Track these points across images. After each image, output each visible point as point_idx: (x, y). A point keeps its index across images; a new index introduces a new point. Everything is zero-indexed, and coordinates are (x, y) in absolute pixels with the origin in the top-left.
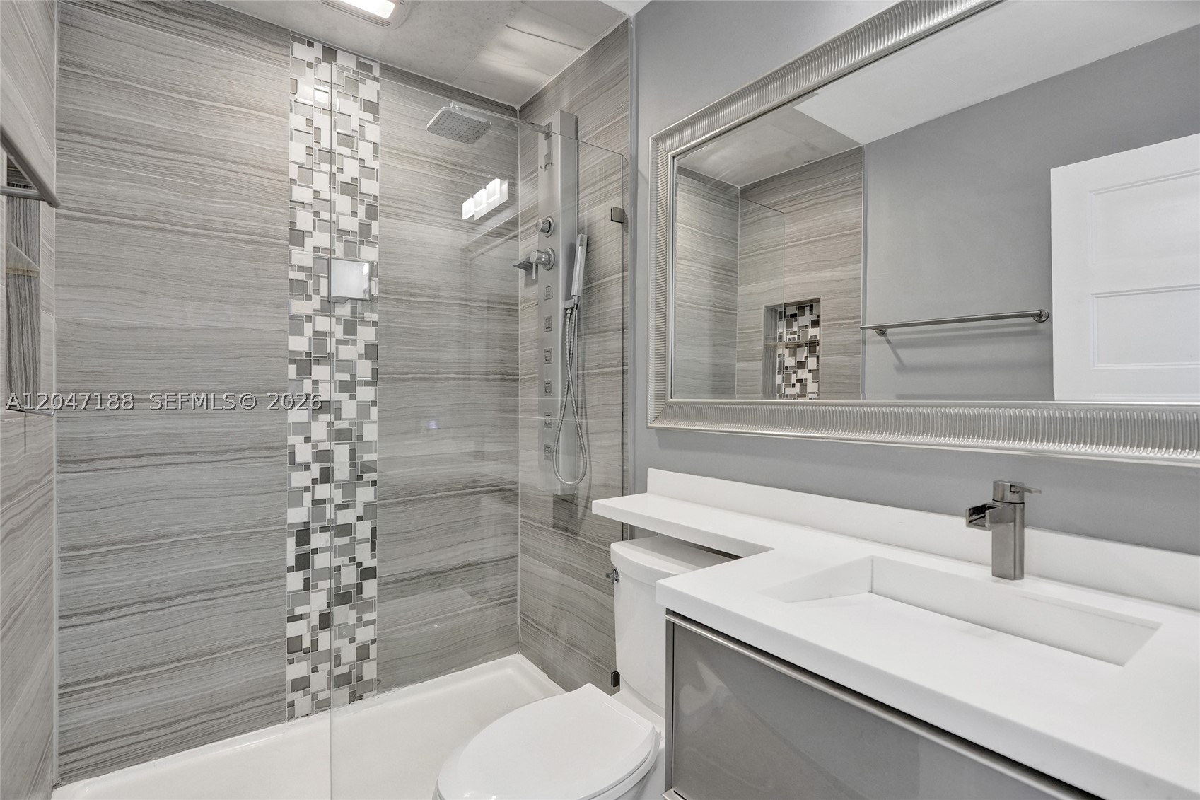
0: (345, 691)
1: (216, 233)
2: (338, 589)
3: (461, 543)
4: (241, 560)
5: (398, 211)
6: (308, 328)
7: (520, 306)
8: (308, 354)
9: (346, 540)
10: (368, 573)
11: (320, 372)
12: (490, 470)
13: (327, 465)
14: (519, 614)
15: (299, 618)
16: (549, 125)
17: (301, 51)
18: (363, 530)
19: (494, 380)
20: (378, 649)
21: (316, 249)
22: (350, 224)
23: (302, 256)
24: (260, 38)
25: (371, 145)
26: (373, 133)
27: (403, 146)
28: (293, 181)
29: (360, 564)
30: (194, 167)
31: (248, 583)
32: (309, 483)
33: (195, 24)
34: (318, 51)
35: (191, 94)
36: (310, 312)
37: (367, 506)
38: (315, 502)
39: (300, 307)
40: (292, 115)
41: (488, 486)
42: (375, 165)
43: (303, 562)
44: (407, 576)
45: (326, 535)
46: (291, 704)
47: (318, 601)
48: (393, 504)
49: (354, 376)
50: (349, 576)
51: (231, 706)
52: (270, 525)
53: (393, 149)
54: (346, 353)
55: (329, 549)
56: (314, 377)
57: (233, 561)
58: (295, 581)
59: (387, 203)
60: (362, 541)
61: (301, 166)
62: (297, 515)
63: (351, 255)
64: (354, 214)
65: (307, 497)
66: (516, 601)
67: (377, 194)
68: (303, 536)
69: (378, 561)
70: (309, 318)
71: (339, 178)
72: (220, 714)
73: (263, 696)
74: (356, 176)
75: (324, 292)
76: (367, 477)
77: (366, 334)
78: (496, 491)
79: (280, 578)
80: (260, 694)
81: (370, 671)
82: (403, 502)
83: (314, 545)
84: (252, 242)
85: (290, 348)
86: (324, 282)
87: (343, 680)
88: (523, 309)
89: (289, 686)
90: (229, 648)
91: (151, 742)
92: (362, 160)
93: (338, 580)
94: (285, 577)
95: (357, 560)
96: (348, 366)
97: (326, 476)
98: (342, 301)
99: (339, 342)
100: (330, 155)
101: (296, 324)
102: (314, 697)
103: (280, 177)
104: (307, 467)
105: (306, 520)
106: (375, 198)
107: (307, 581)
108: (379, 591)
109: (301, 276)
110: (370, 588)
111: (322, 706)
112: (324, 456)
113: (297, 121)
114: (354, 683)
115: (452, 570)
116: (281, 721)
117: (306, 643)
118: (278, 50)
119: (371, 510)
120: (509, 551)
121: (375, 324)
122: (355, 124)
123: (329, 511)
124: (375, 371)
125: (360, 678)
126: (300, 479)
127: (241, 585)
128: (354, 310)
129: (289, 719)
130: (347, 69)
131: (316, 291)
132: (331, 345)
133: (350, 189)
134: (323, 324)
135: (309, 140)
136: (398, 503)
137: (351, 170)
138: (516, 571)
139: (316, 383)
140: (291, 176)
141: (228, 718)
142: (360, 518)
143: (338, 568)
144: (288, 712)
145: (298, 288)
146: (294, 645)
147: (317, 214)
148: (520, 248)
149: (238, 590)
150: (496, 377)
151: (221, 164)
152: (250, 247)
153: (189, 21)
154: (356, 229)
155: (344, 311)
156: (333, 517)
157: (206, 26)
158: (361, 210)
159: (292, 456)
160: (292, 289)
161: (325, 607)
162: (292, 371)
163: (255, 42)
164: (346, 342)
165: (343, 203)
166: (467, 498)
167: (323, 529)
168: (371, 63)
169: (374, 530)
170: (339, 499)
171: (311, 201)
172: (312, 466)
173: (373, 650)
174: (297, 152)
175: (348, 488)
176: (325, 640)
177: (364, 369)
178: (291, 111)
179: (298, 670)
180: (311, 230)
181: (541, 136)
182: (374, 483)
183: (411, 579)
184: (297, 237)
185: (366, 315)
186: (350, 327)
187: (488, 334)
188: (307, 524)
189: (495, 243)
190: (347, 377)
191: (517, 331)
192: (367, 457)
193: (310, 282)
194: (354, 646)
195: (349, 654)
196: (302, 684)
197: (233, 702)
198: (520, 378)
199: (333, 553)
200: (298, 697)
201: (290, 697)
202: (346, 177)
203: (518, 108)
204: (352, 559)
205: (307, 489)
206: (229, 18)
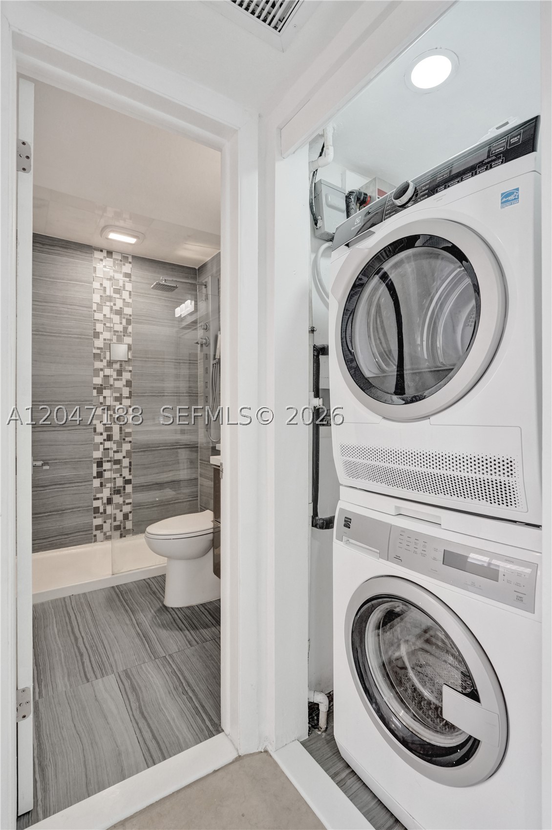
0: (118, 533)
1: (63, 335)
2: (115, 488)
3: (170, 471)
4: (73, 472)
5: (141, 321)
6: (101, 373)
7: (199, 361)
8: (101, 385)
9: (118, 466)
10: (128, 482)
11: (106, 393)
12: (185, 438)
13: (109, 433)
14: (199, 506)
15: (98, 499)
16: (206, 282)
17: (97, 255)
18: (126, 462)
19: (187, 396)
20: (133, 515)
21: (105, 340)
22: (119, 328)
23: (99, 343)
24: (80, 251)
25: (128, 292)
26: (129, 287)
27: (143, 291)
28: (95, 311)
29: (124, 478)
30: (54, 308)
31: (77, 482)
32: (102, 441)
33: (54, 248)
34: (105, 254)
35: (53, 278)
36: (102, 367)
37: (128, 452)
38: (104, 449)
39: (98, 365)
40: (94, 282)
41: (183, 445)
42: (130, 301)
43: (100, 475)
44: (145, 484)
45: (109, 464)
46: (95, 536)
47: (106, 493)
48: (139, 452)
49: (121, 395)
50: (120, 482)
51: (70, 534)
52: (86, 458)
53: (137, 293)
54: (118, 384)
55: (110, 470)
56: (104, 395)
57: (71, 472)
58: (96, 483)
59: (135, 317)
60: (125, 467)
61: (98, 304)
62: (97, 455)
63: (120, 340)
64: (121, 323)
65: (101, 447)
66: (197, 500)
67: (131, 314)
68: (100, 464)
69: (132, 477)
70: (102, 370)
71: (114, 308)
72: (66, 537)
73: (83, 531)
74: (122, 306)
75: (108, 358)
76: (127, 439)
77: (126, 376)
78: (188, 448)
79: (90, 481)
80: (82, 530)
81: (129, 525)
82: (144, 451)
83: (104, 468)
84: (78, 338)
85: (94, 383)
86: (108, 354)
87: (117, 528)
88: (200, 363)
89: (94, 528)
90: (70, 509)
91: (39, 545)
92: (124, 300)
93: (115, 483)
94: (92, 481)
95: (123, 476)
96: (119, 390)
97: (109, 438)
98: (116, 362)
99: (115, 380)
100: (110, 299)
101: (96, 372)
102: (105, 534)
103: (90, 310)
104: (101, 434)
105: (101, 457)
106: (130, 315)
107: (101, 483)
108: (133, 490)
109: (98, 351)
110: (129, 488)
111: (108, 538)
112: (108, 429)
113: (96, 285)
114: (122, 529)
115: (166, 483)
116: (91, 542)
117: (101, 510)
118: (88, 255)
119: (129, 454)
120: (194, 476)
121: (130, 371)
122: (121, 284)
123: (111, 453)
124: (130, 392)
125: (125, 528)
126: (98, 439)
127: (75, 483)
128: (121, 365)
129: (94, 542)
130: (118, 260)
131: (105, 358)
132: (111, 382)
133: (119, 312)
134: (108, 372)
135: (101, 292)
136: (141, 451)
137: (119, 304)
138: (198, 485)
139: (105, 397)
140: (94, 309)
141: (69, 539)
142: (124, 457)
143: (115, 479)
144: (94, 539)
145: (97, 357)
146: (96, 510)
147: (105, 324)
148: (199, 334)
149: (73, 485)
150: (187, 394)
151: (64, 306)
152: (78, 340)
153: (52, 248)
154: (122, 330)
155: (117, 366)
156: (112, 456)
157: (59, 249)
158: (124, 321)
159: (95, 429)
160: (94, 357)
161: (109, 495)
162: (95, 392)
163: (79, 253)
164: (118, 380)
165: (116, 319)
166: (173, 450)
167: (108, 461)
168: (128, 256)
169: (130, 463)
170: (115, 448)
171: (102, 319)
172: (104, 434)
173: (130, 516)
174: (96, 298)
175: (119, 444)
176: (109, 509)
177: (126, 392)
178: (94, 281)
179: (98, 521)
180: (102, 331)
181: (204, 287)
182: (130, 442)
183: (147, 486)
184: (97, 335)
185: (126, 367)
186: (120, 373)
187: (184, 375)
188: (102, 458)
189: (185, 332)
190: (118, 395)
191: (197, 373)
192: (128, 430)
193: (102, 354)
194: (122, 513)
195: (120, 517)
196: (99, 528)
197: (71, 532)
198: (199, 395)
199: (112, 472)
200: (98, 533)
201: (95, 533)
202: (117, 308)
203: (197, 268)
204: (121, 475)
205: (101, 443)
206: (68, 244)
